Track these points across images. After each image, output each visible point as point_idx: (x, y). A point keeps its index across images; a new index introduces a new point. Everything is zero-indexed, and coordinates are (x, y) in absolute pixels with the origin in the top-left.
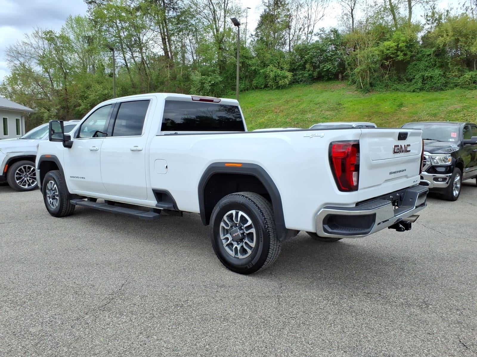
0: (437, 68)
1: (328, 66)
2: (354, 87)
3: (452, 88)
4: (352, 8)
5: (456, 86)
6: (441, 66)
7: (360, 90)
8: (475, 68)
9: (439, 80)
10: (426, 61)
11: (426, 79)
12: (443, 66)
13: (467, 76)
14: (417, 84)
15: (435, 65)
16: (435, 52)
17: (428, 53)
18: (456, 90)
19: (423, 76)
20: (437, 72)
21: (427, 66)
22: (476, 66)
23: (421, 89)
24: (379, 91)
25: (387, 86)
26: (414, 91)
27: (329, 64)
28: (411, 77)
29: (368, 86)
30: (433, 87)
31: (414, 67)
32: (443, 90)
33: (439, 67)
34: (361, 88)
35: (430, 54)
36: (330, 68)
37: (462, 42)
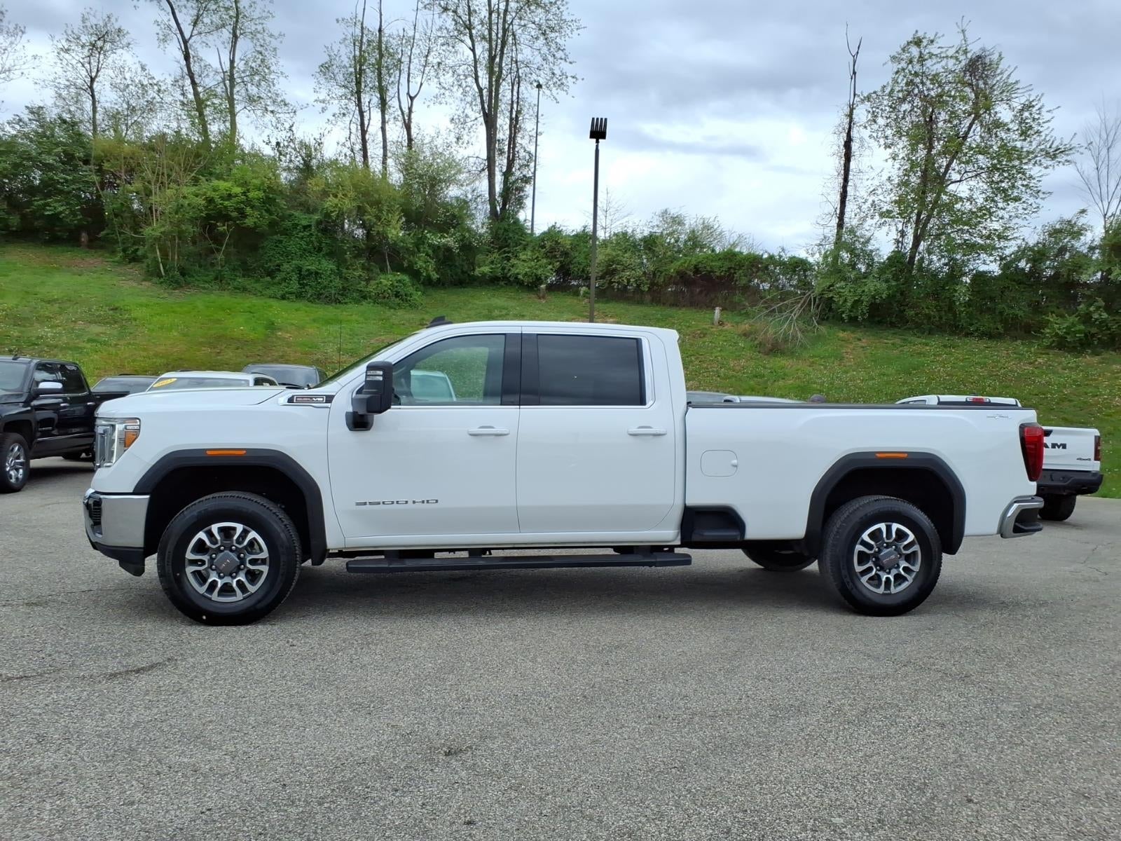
0: (324, 256)
1: (56, 205)
2: (136, 270)
3: (357, 302)
4: (93, 74)
5: (364, 298)
6: (331, 255)
7: (155, 279)
8: (389, 267)
9: (331, 281)
10: (302, 238)
11: (307, 276)
12: (334, 254)
13: (385, 282)
14: (289, 283)
15: (320, 250)
16: (319, 223)
17: (304, 223)
18: (366, 306)
19: (299, 269)
20: (328, 265)
21: (305, 250)
22: (390, 262)
23: (299, 296)
24: (204, 288)
25: (219, 278)
26: (283, 298)
27: (59, 201)
28: (271, 266)
29: (177, 273)
30: (321, 294)
31: (277, 246)
32: (340, 302)
33: (327, 254)
34: (159, 275)
35: (310, 226)
36: (61, 213)
37: (370, 215)
